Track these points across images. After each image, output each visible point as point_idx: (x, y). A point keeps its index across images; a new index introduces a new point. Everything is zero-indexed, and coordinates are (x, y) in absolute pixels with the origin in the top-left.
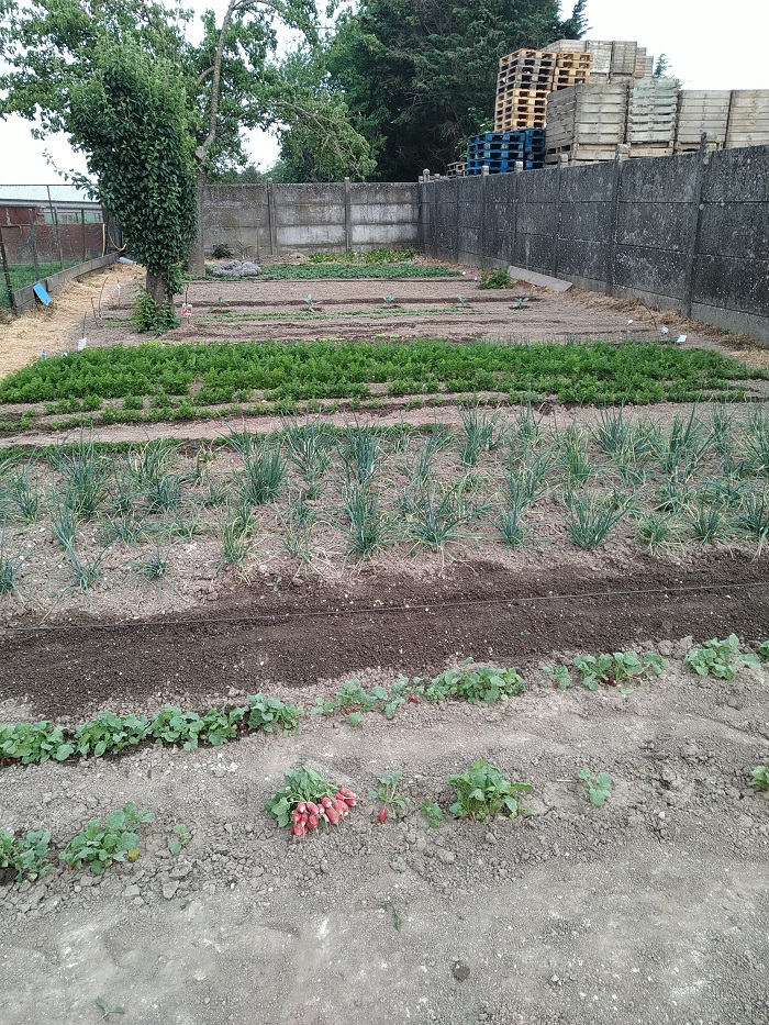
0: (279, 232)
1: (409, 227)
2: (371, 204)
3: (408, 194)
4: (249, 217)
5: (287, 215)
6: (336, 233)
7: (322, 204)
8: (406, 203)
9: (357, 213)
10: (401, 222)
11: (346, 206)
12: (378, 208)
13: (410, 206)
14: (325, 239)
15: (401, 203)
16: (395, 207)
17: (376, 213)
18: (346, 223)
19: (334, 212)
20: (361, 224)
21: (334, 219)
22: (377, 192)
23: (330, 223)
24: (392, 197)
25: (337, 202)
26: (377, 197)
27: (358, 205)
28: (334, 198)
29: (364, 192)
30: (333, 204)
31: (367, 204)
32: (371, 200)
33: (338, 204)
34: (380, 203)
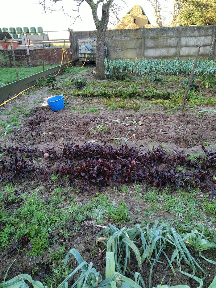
0: (146, 51)
1: (208, 48)
2: (191, 37)
3: (211, 31)
4: (132, 44)
5: (149, 43)
6: (172, 51)
7: (167, 37)
8: (209, 35)
9: (184, 41)
10: (205, 46)
11: (179, 38)
12: (194, 38)
13: (210, 37)
14: (166, 54)
15: (206, 36)
16: (203, 38)
17: (192, 41)
18: (178, 46)
19: (173, 41)
20: (185, 46)
21: (172, 44)
22: (195, 30)
23: (170, 46)
24: (202, 33)
25: (174, 36)
26: (195, 33)
27: (184, 37)
28: (173, 34)
29: (189, 31)
30: (172, 37)
31: (189, 37)
32: (191, 35)
33: (175, 37)
34: (196, 36)
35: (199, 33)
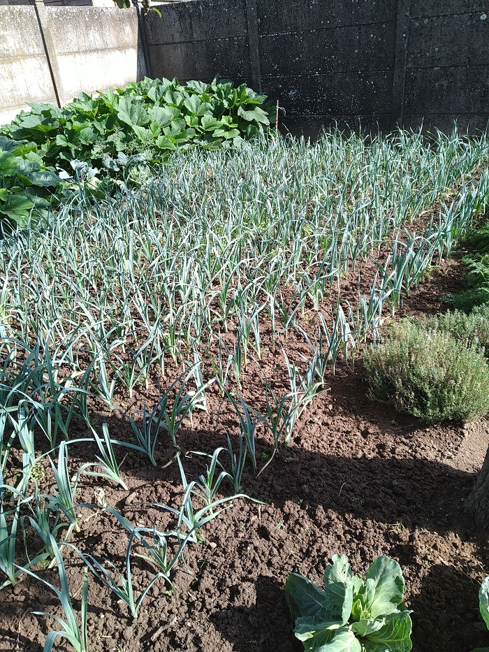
2: (83, 52)
7: (7, 58)
11: (50, 58)
12: (95, 59)
18: (60, 96)
25: (31, 51)
26: (91, 38)
27: (65, 54)
28: (25, 41)
29: (70, 26)
30: (24, 56)
31: (78, 52)
32: (84, 45)
33: (33, 56)
34: (96, 50)
35: (102, 35)
